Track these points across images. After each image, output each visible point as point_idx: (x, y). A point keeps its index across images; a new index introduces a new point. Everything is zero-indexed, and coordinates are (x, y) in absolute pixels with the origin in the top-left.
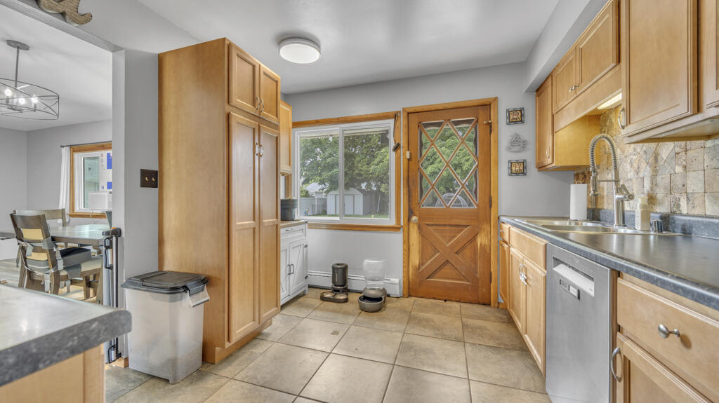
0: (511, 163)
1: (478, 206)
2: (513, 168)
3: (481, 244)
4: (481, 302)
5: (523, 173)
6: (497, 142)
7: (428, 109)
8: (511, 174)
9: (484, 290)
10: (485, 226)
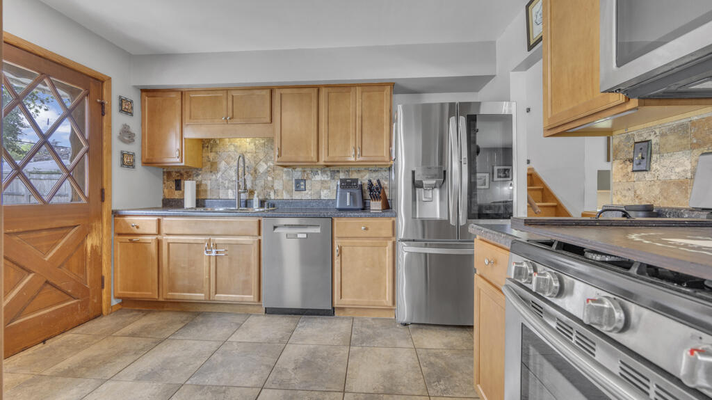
0: (123, 154)
1: (88, 199)
2: (125, 160)
3: (92, 246)
4: (92, 316)
5: (131, 165)
6: (110, 127)
7: (15, 43)
8: (123, 164)
9: (95, 301)
10: (96, 224)
